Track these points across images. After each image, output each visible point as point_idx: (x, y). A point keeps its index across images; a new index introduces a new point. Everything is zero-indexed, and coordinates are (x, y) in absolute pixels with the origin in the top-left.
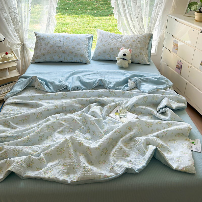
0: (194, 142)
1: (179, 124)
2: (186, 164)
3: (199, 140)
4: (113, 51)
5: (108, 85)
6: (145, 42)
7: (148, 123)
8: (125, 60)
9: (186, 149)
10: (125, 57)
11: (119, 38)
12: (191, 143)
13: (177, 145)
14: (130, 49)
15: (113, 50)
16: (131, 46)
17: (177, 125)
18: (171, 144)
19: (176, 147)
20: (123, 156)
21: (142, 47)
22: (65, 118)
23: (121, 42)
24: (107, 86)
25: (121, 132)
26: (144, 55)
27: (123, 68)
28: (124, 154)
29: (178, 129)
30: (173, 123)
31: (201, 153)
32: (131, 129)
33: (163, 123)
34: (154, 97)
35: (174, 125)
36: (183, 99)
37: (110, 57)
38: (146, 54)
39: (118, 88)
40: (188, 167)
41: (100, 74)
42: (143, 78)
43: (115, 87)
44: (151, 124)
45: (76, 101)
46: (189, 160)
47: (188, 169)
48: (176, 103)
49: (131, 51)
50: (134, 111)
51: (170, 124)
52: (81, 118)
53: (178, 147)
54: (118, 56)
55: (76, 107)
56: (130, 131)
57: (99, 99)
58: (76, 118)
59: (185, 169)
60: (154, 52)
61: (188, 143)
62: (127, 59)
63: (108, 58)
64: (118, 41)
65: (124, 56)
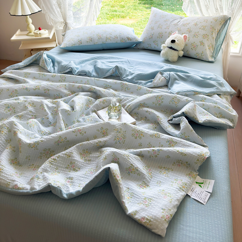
0: (203, 183)
1: (189, 146)
2: (153, 213)
3: (213, 181)
4: (162, 37)
5: (127, 76)
6: (213, 28)
7: (138, 132)
8: (174, 49)
9: (174, 189)
10: (173, 46)
11: (175, 20)
12: (197, 183)
13: (165, 178)
14: (185, 34)
15: (163, 35)
16: (190, 31)
17: (184, 145)
18: (158, 173)
19: (161, 181)
20: (67, 168)
21: (206, 34)
22: (33, 101)
23: (176, 25)
24: (124, 78)
25: (85, 133)
26: (207, 48)
27: (169, 61)
28: (71, 165)
29: (179, 153)
30: (180, 141)
31: (203, 205)
32: (105, 134)
33: (163, 137)
34: (173, 98)
35: (180, 145)
36: (231, 113)
37: (158, 46)
38: (211, 45)
39: (138, 82)
40: (152, 220)
41: (129, 63)
42: (183, 75)
43: (133, 79)
44: (142, 135)
45: (66, 85)
46: (164, 207)
47: (151, 223)
48: (210, 115)
49: (185, 37)
50: (137, 113)
51: (173, 141)
52: (54, 105)
53: (164, 182)
54: (166, 43)
55: (62, 92)
56: (103, 137)
57: (95, 89)
58: (46, 105)
59: (145, 220)
60: (238, 52)
61: (189, 180)
62: (177, 49)
63: (155, 47)
64: (173, 23)
65: (172, 44)
